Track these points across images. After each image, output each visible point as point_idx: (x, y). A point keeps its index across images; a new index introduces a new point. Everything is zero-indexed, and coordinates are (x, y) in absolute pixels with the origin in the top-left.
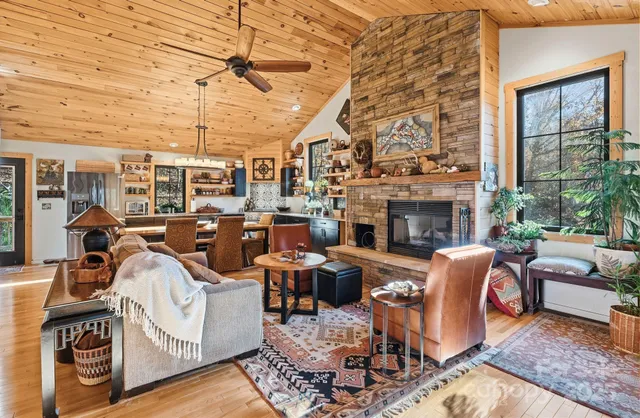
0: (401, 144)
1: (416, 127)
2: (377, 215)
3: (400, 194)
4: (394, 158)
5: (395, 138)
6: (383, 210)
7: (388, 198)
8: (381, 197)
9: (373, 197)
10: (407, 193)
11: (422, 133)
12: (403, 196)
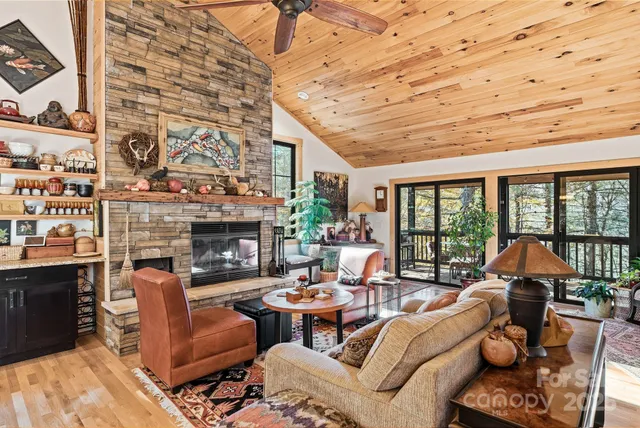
0: (204, 157)
1: (224, 144)
2: (175, 243)
3: (209, 214)
4: (194, 170)
5: (196, 146)
6: (184, 235)
7: (194, 219)
8: (182, 219)
9: (167, 219)
10: (218, 214)
11: (230, 152)
12: (213, 216)
